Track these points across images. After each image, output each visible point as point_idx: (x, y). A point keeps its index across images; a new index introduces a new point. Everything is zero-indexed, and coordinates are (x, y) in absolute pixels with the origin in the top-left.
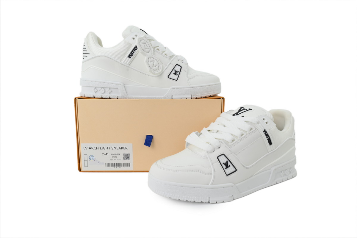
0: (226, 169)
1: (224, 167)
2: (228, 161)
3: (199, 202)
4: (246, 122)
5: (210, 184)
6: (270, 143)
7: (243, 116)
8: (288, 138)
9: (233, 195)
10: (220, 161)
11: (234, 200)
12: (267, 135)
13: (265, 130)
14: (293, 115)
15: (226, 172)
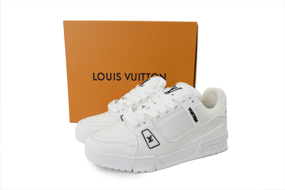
0: (149, 142)
1: (148, 140)
2: (152, 135)
3: (123, 171)
4: (173, 100)
5: (133, 155)
6: (196, 120)
7: (173, 95)
8: (216, 116)
9: (155, 167)
10: (144, 135)
11: (156, 170)
12: (192, 113)
13: (190, 108)
14: (226, 94)
15: (149, 146)
